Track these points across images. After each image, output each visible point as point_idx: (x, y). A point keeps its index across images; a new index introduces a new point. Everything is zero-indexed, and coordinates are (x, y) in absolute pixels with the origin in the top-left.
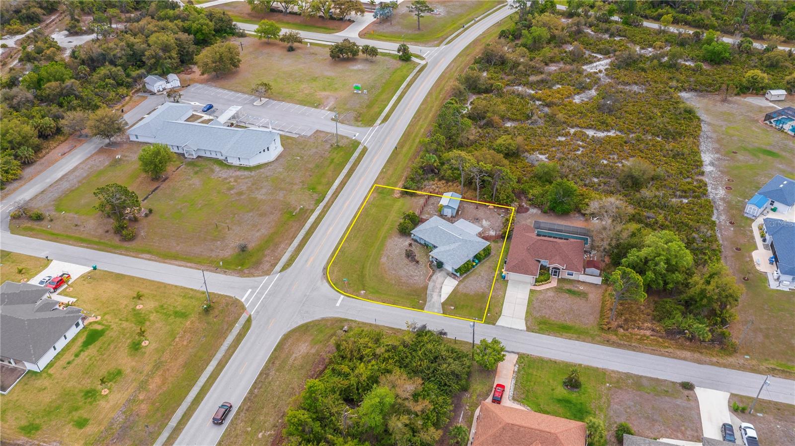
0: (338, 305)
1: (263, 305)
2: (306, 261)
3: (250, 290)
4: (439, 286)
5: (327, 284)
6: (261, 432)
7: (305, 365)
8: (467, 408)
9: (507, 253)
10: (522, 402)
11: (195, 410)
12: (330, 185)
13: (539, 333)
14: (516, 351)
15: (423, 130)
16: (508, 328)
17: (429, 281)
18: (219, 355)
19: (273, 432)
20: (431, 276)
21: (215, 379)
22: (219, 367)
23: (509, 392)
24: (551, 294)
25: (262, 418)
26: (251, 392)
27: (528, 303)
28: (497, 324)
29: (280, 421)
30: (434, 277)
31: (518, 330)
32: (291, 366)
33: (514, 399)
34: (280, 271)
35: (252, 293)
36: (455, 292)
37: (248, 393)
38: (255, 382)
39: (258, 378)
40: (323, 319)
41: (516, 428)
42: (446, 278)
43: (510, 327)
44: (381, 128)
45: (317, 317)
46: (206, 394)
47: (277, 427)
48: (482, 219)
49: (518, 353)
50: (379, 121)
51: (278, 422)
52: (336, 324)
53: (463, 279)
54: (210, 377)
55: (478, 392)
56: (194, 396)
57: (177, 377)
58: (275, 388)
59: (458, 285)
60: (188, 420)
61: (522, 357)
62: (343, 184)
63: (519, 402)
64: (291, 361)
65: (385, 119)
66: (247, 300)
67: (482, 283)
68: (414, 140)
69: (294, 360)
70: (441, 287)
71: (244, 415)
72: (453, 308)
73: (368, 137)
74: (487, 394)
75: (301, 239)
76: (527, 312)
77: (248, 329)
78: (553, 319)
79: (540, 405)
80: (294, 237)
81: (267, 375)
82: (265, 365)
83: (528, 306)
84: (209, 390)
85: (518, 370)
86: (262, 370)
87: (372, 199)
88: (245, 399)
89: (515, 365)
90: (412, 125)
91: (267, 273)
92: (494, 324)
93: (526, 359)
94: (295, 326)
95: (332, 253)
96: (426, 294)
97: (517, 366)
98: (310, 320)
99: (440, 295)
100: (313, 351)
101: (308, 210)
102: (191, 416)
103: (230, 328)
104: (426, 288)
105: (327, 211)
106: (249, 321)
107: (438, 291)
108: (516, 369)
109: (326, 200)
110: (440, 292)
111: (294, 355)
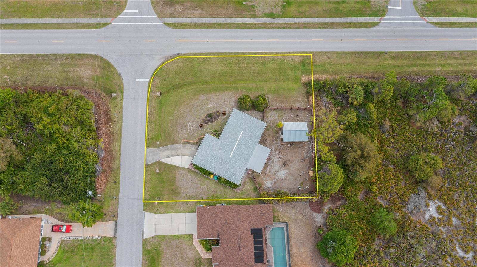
0: (137, 80)
1: (123, 27)
2: (184, 37)
3: (137, 11)
4: (178, 153)
5: (159, 63)
6: (8, 76)
7: (71, 80)
8: (47, 207)
9: (240, 204)
10: (60, 249)
11: (16, 28)
12: (302, 15)
13: (143, 251)
14: (118, 234)
15: (439, 69)
16: (143, 223)
17: (183, 143)
18: (67, 21)
19: (9, 83)
20: (189, 143)
21: (45, 28)
22: (56, 26)
23: (68, 236)
24: (191, 254)
25: (19, 72)
26: (38, 56)
27: (175, 236)
28: (146, 213)
29: (19, 84)
30: (189, 146)
31: (143, 232)
32: (68, 72)
33: (62, 242)
34: (165, 23)
35: (135, 14)
36: (175, 168)
37: (37, 54)
38: (47, 55)
39: (51, 54)
40: (120, 75)
41: (9, 249)
42: (190, 156)
43: (145, 224)
44: (424, 27)
45: (121, 70)
46: (31, 29)
47: (14, 84)
48: (288, 169)
49: (115, 237)
50: (435, 20)
51: (18, 83)
52: (116, 87)
53: (193, 171)
54: (47, 24)
55: (64, 212)
56: (29, 23)
57: (43, 5)
58: (46, 69)
59: (184, 169)
60: (8, 29)
61: (111, 240)
62: (306, 26)
63: (60, 246)
64: (72, 69)
65: (442, 25)
66: (127, 14)
67: (191, 189)
68: (415, 65)
69: (74, 71)
70: (178, 155)
71: (19, 59)
72: (157, 171)
73: (398, 19)
74: (64, 220)
75: (212, 22)
76: (164, 236)
77: (96, 28)
78: (163, 261)
79: (59, 263)
80: (212, 16)
81: (56, 59)
82: (63, 54)
83: (171, 236)
84: (36, 29)
85: (96, 240)
86: (58, 54)
87: (290, 59)
88: (31, 54)
89: (100, 236)
90: (442, 54)
91: (160, 15)
92: (144, 210)
93: (110, 244)
94: (107, 58)
95: (199, 53)
96: (168, 145)
97: (100, 238)
98: (116, 66)
99: (169, 157)
100: (86, 81)
101: (254, 11)
102: (12, 29)
103: (95, 16)
104: (174, 142)
105: (258, 28)
106: (105, 25)
107: (173, 153)
108: (94, 238)
109: (276, 21)
110: (172, 156)
111: (79, 69)
